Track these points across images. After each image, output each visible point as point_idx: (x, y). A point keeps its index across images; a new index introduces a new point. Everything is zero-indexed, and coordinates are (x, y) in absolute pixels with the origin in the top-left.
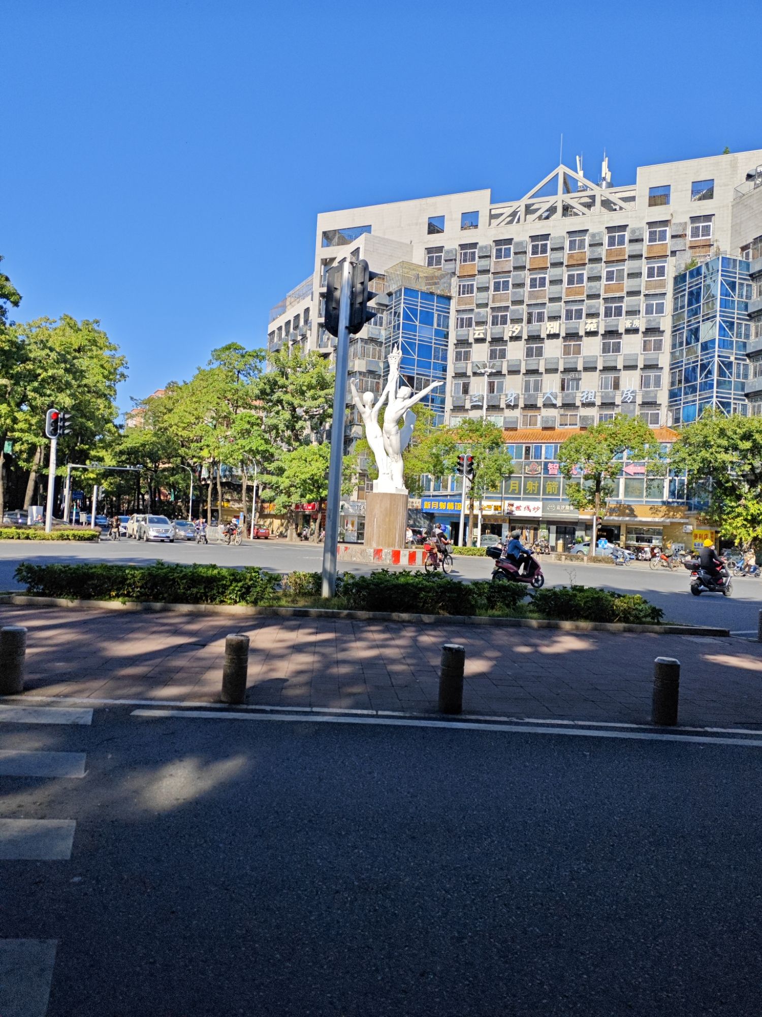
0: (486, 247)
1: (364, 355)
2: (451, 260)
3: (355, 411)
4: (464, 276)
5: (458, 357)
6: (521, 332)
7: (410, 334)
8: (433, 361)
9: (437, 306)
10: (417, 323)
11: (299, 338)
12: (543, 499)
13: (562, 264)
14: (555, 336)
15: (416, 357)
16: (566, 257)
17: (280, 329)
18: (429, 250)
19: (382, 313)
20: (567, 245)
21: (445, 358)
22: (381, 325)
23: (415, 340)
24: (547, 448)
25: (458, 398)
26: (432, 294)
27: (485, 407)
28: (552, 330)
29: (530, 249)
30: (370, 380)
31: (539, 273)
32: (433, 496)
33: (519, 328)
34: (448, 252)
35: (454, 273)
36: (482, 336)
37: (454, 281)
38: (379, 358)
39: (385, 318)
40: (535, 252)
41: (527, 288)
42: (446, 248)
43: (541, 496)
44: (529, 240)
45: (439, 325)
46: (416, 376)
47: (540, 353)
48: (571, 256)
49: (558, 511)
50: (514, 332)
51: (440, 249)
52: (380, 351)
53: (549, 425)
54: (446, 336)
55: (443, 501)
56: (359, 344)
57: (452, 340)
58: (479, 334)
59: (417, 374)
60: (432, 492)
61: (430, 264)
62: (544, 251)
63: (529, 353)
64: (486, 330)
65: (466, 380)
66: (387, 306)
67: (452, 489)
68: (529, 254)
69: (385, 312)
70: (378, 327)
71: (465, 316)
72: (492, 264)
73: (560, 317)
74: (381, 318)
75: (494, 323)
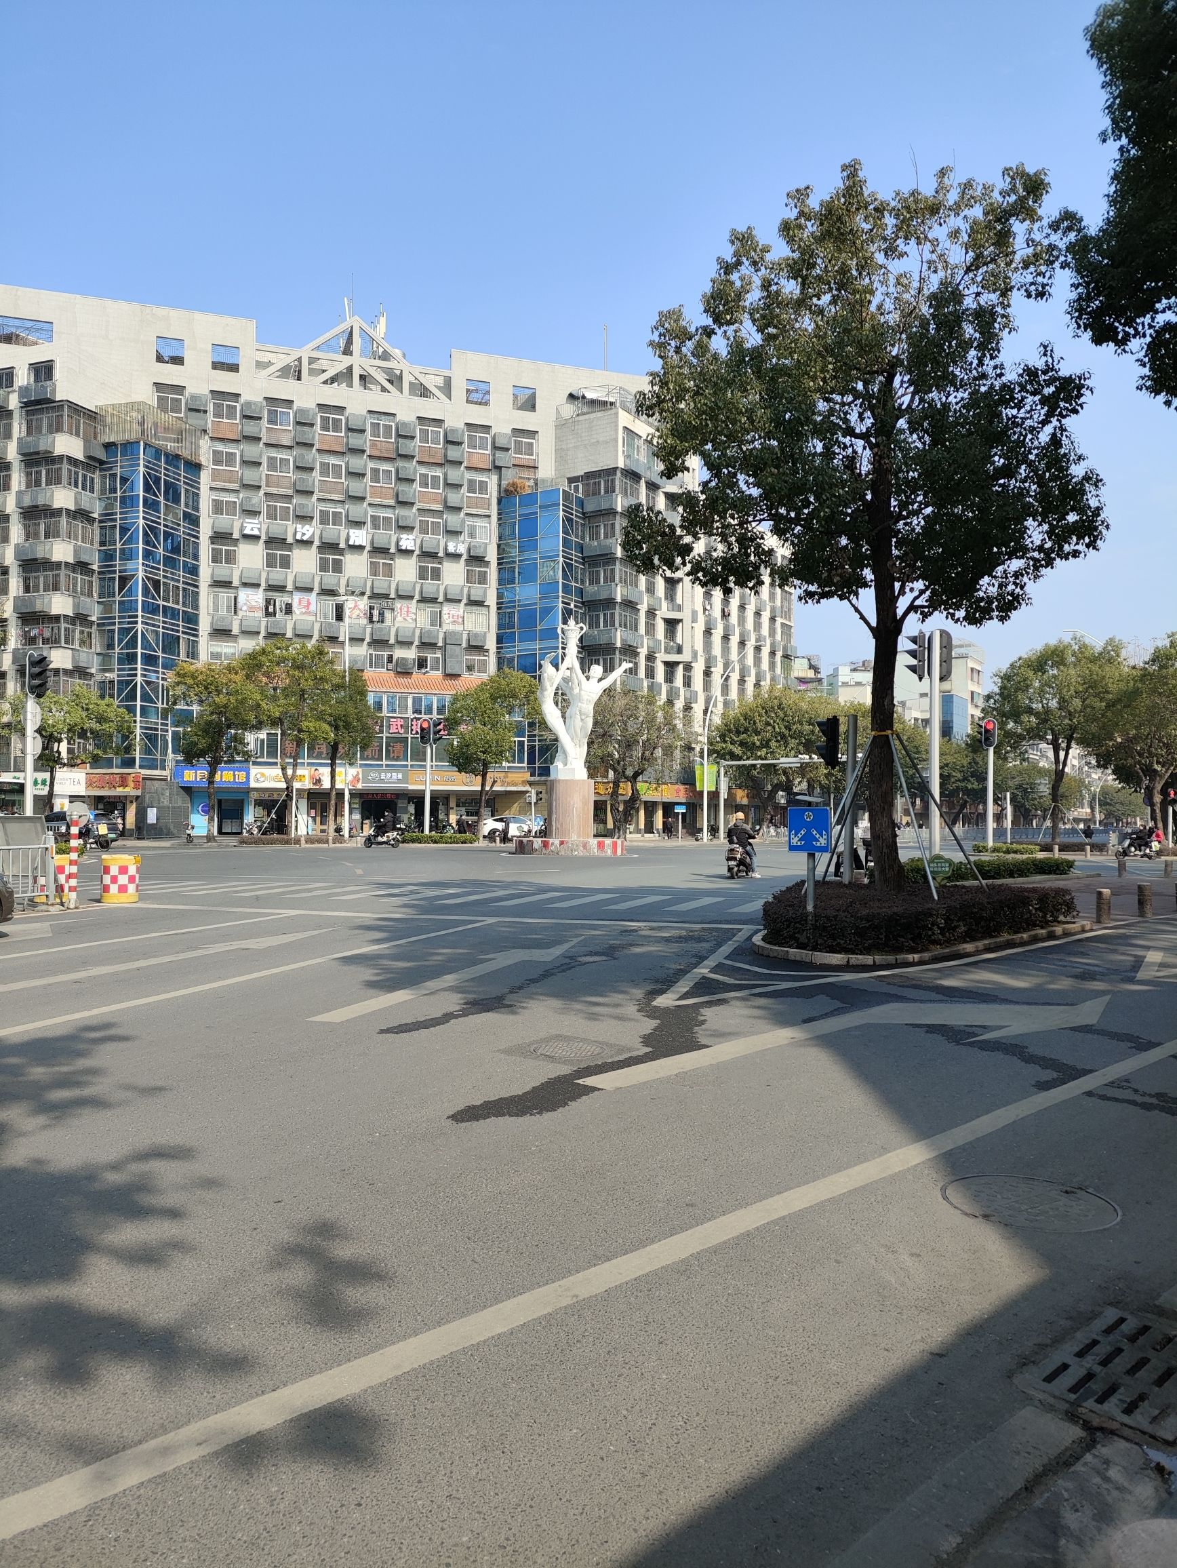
0: (252, 403)
1: (70, 535)
2: (198, 410)
5: (216, 557)
6: (313, 535)
7: (153, 515)
8: (182, 558)
9: (184, 477)
10: (161, 499)
13: (363, 451)
15: (161, 551)
16: (368, 443)
18: (159, 386)
19: (94, 473)
20: (369, 428)
21: (197, 556)
22: (92, 491)
23: (160, 524)
26: (177, 457)
28: (357, 539)
29: (318, 422)
30: (79, 577)
33: (312, 530)
34: (191, 397)
35: (204, 431)
36: (256, 532)
37: (205, 443)
38: (91, 543)
39: (97, 481)
40: (324, 427)
41: (316, 474)
42: (188, 390)
44: (316, 409)
45: (187, 505)
46: (162, 580)
48: (373, 444)
50: (304, 534)
51: (178, 389)
52: (92, 532)
54: (197, 523)
56: (65, 518)
57: (205, 531)
58: (252, 529)
59: (166, 577)
61: (163, 407)
64: (259, 524)
66: (101, 462)
68: (318, 428)
69: (97, 472)
70: (88, 493)
72: (264, 430)
74: (92, 480)
75: (272, 515)
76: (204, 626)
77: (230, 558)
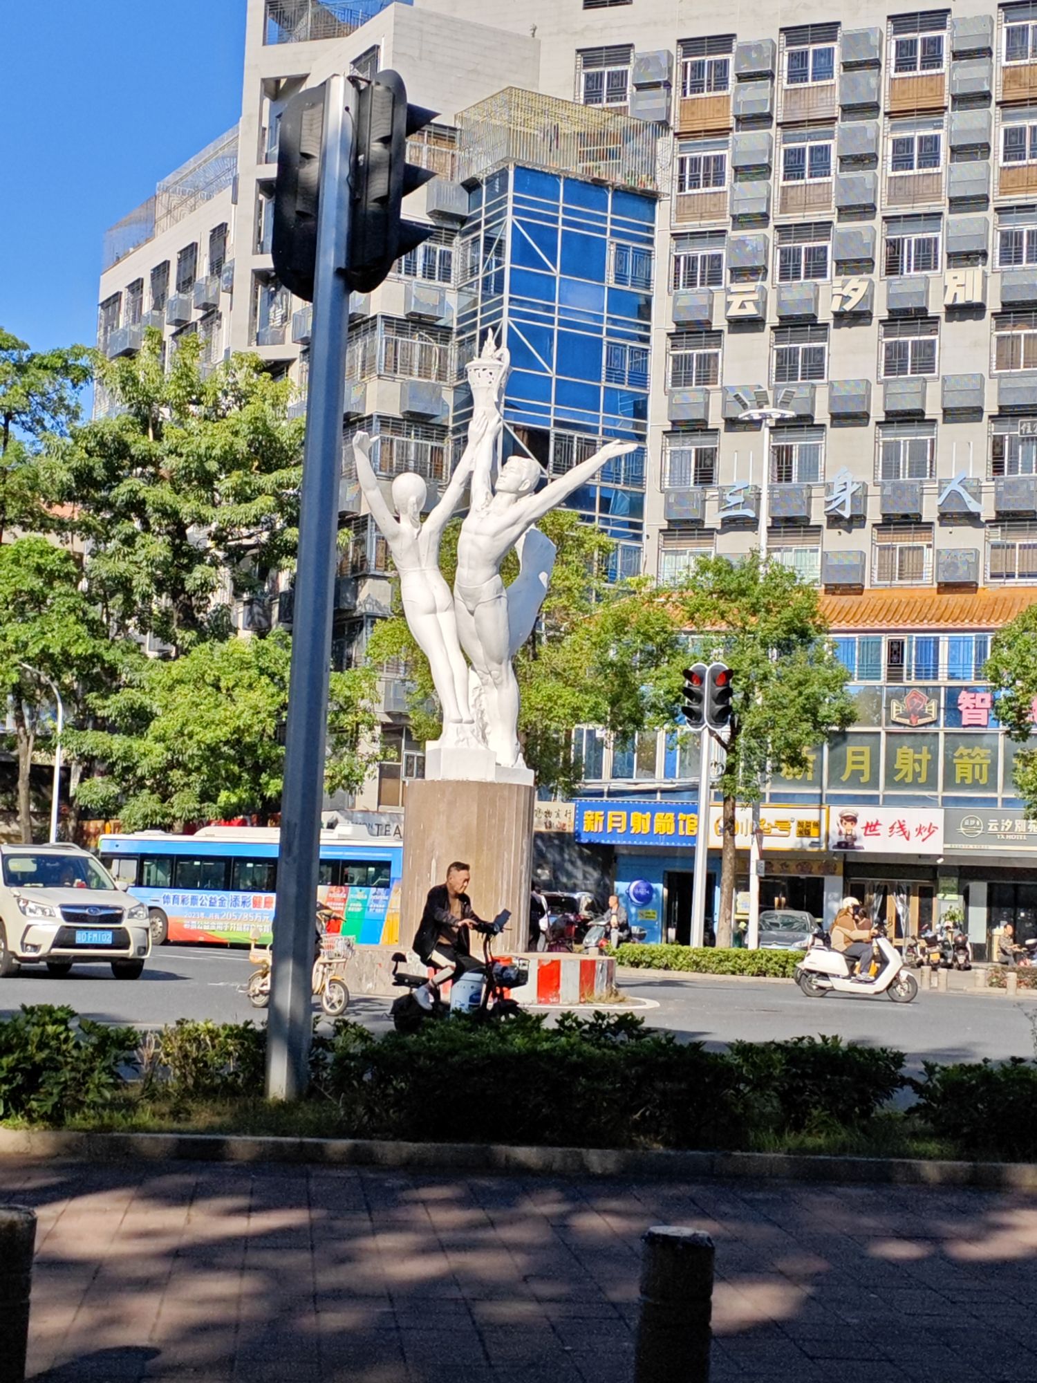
0: (758, 47)
1: (394, 366)
2: (656, 85)
3: (370, 535)
4: (694, 134)
5: (681, 373)
6: (868, 297)
7: (533, 305)
8: (604, 384)
9: (614, 222)
10: (556, 272)
11: (196, 315)
12: (946, 800)
13: (986, 96)
14: (972, 311)
15: (552, 374)
16: (998, 76)
17: (136, 287)
18: (589, 56)
19: (449, 241)
20: (1000, 44)
21: (640, 377)
22: (446, 276)
23: (551, 321)
24: (953, 645)
25: (681, 497)
26: (599, 184)
27: (765, 522)
28: (960, 291)
29: (890, 54)
30: (413, 441)
31: (919, 125)
32: (612, 794)
33: (863, 287)
34: (645, 61)
35: (665, 125)
36: (751, 310)
37: (666, 147)
38: (441, 375)
39: (456, 257)
40: (904, 63)
41: (885, 168)
42: (638, 50)
43: (940, 792)
44: (886, 27)
45: (620, 278)
46: (553, 431)
47: (926, 360)
48: (1011, 76)
49: (992, 838)
50: (846, 299)
51: (621, 52)
52: (443, 354)
53: (960, 576)
54: (644, 310)
55: (643, 809)
56: (381, 334)
57: (662, 321)
58: (742, 306)
59: (558, 424)
60: (607, 782)
61: (592, 95)
62: (933, 59)
63: (895, 362)
64: (763, 291)
65: (705, 443)
66: (463, 220)
67: (669, 773)
68: (889, 69)
69: (457, 240)
70: (437, 283)
71: (701, 251)
72: (779, 97)
73: (984, 254)
74: (446, 257)
75: (788, 271)
76: (654, 518)
77: (707, 371)
